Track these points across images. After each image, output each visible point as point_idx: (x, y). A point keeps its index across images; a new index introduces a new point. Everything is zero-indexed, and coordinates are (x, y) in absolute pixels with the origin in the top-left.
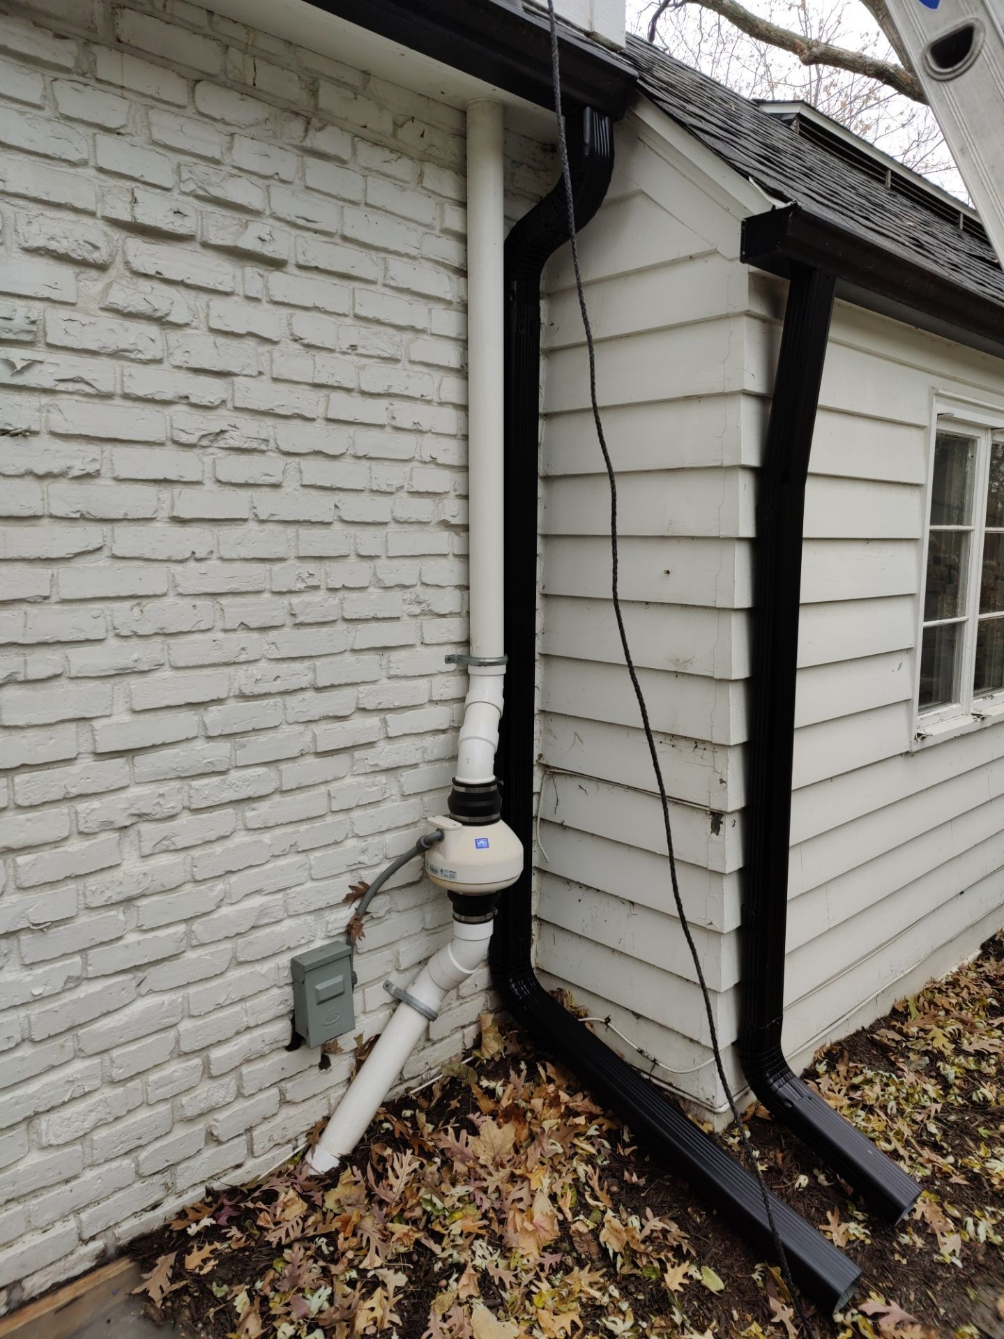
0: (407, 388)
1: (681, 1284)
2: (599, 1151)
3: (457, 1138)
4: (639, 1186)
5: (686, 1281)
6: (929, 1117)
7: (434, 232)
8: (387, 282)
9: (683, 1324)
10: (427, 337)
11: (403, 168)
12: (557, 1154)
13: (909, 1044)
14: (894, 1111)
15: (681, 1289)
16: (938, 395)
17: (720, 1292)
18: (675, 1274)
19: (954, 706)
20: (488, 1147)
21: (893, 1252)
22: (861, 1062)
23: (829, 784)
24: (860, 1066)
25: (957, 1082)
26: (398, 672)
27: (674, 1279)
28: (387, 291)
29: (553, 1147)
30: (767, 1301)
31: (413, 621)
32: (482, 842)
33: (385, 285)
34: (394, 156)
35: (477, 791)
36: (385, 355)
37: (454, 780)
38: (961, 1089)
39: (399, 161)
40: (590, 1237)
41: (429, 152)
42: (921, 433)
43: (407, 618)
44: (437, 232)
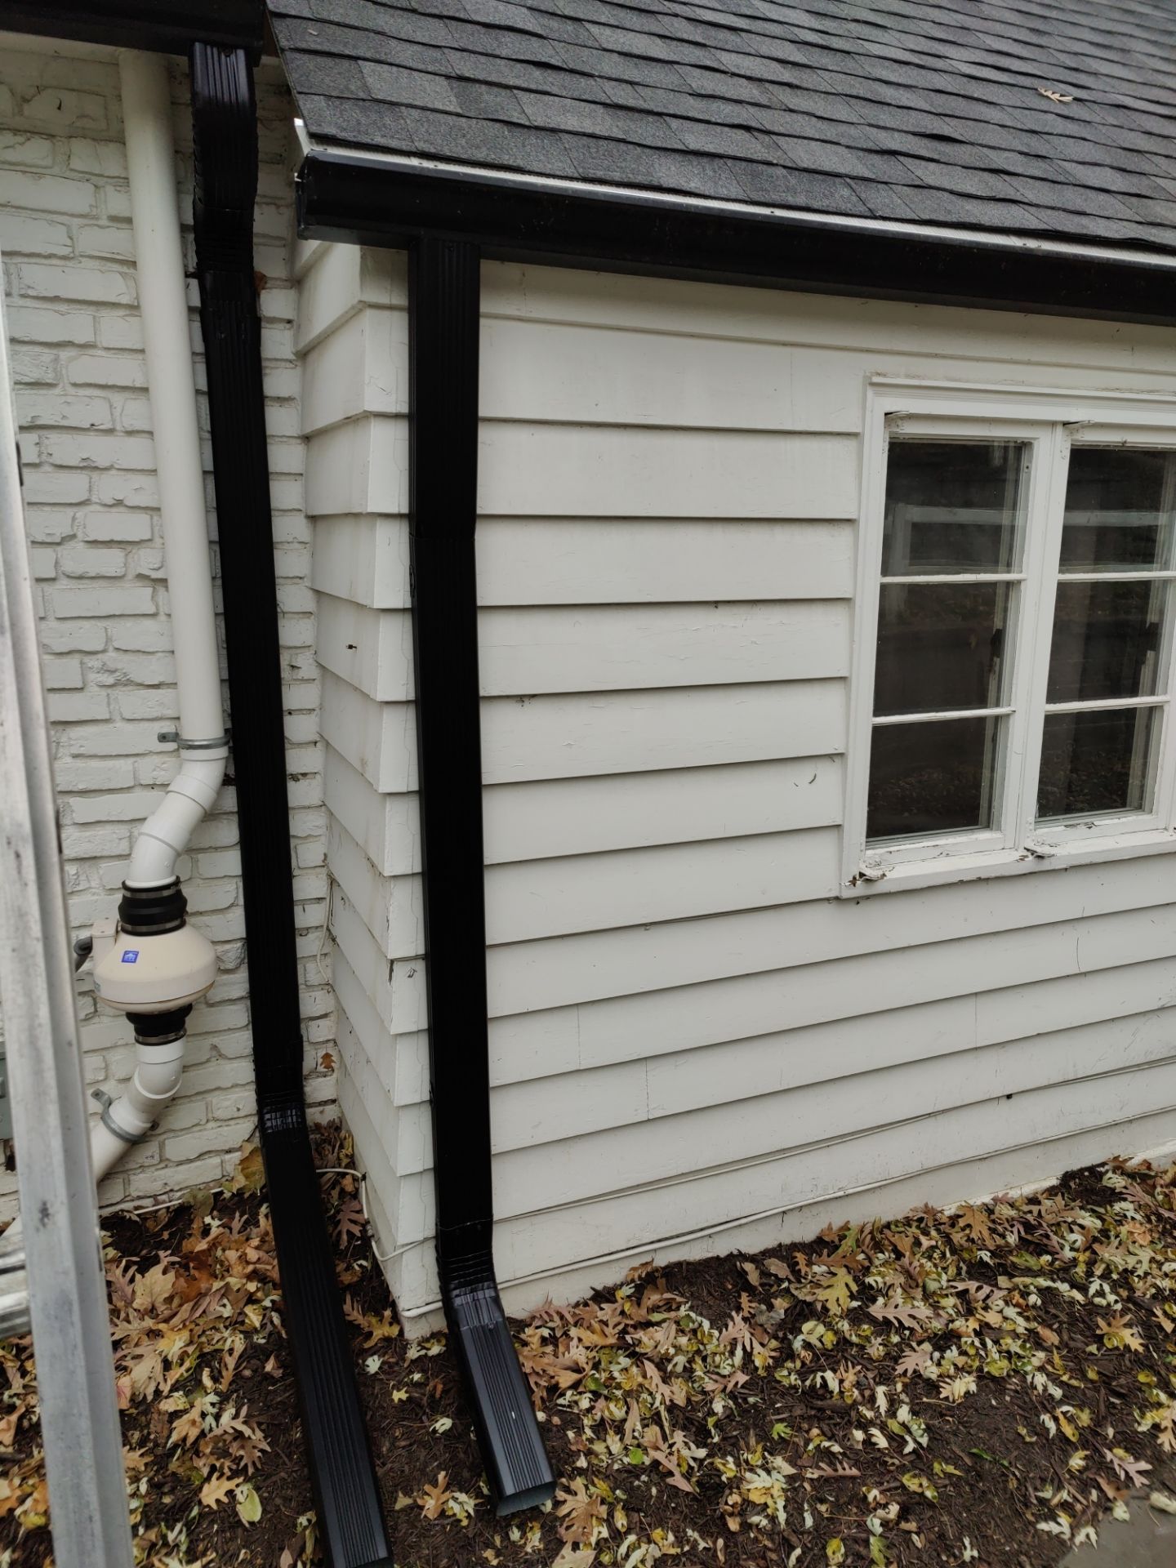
0: (64, 417)
1: (218, 1501)
2: (263, 1326)
3: (126, 1270)
4: (273, 1377)
5: (225, 1500)
6: (724, 1390)
7: (101, 222)
8: (23, 292)
9: (177, 1546)
10: (100, 353)
11: (35, 151)
12: (221, 1317)
13: (792, 1287)
14: (679, 1369)
15: (215, 1507)
16: (873, 384)
17: (252, 1523)
18: (219, 1487)
19: (982, 836)
20: (148, 1290)
21: (489, 1545)
22: (682, 1295)
23: (641, 932)
24: (679, 1299)
25: (803, 1353)
26: (82, 751)
27: (213, 1493)
28: (29, 302)
29: (222, 1309)
30: (282, 1549)
31: (104, 692)
32: (131, 955)
33: (23, 296)
34: (20, 139)
35: (144, 896)
36: (27, 380)
37: (124, 883)
38: (804, 1364)
39: (28, 143)
40: (166, 1418)
41: (78, 124)
42: (851, 444)
43: (97, 689)
44: (104, 222)
